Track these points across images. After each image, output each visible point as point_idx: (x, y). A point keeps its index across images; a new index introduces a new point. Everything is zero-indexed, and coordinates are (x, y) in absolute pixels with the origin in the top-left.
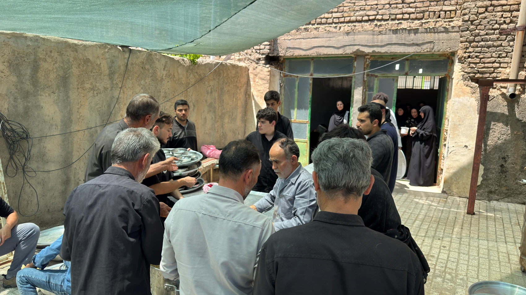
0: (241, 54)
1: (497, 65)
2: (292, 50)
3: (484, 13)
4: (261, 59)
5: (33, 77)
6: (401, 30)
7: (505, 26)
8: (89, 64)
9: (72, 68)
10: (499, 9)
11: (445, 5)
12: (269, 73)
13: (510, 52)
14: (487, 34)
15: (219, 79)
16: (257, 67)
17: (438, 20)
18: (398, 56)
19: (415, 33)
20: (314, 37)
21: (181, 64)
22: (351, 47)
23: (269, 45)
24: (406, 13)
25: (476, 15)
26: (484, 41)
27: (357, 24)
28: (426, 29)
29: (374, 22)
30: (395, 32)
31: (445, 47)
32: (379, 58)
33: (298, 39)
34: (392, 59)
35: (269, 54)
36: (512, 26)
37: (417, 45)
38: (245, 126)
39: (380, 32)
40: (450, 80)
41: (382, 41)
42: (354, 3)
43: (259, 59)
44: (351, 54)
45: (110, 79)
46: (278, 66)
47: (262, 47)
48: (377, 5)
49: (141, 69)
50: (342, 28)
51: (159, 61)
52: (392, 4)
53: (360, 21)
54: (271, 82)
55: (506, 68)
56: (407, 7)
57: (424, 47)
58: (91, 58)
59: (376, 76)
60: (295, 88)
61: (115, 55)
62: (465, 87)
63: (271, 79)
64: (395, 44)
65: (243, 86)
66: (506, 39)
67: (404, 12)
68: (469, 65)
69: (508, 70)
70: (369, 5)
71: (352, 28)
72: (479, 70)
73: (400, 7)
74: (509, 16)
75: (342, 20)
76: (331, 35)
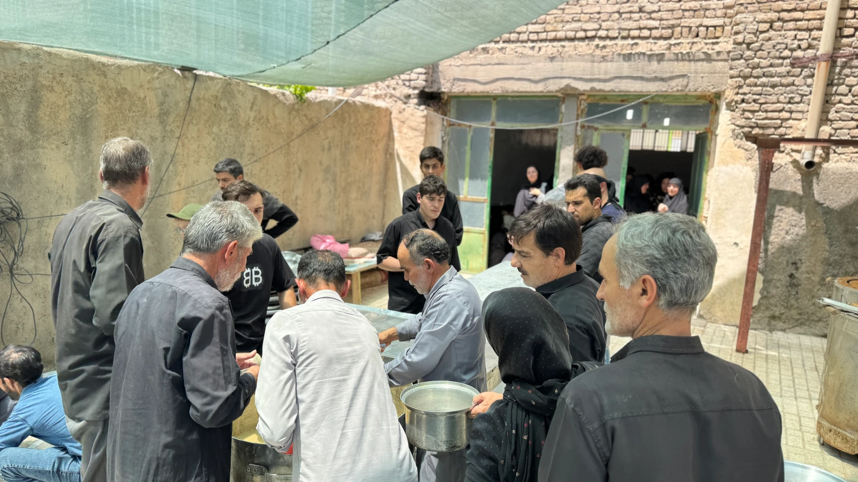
0: (380, 88)
1: (785, 115)
2: (462, 83)
3: (767, 31)
4: (412, 96)
5: (30, 116)
6: (636, 56)
7: (799, 53)
8: (126, 97)
9: (97, 103)
10: (791, 25)
11: (707, 17)
12: (424, 120)
13: (806, 95)
14: (771, 65)
15: (342, 127)
16: (404, 109)
17: (695, 40)
18: (631, 97)
19: (659, 61)
20: (497, 62)
21: (280, 102)
22: (557, 81)
23: (425, 73)
24: (644, 28)
25: (755, 34)
26: (767, 76)
27: (566, 43)
28: (677, 54)
29: (593, 41)
30: (627, 58)
31: (705, 84)
32: (601, 99)
33: (472, 65)
34: (622, 101)
35: (424, 88)
36: (810, 53)
37: (663, 80)
38: (385, 204)
39: (603, 57)
40: (713, 137)
41: (606, 73)
42: (563, 9)
43: (408, 97)
44: (557, 91)
45: (161, 123)
46: (439, 108)
47: (413, 76)
48: (599, 13)
49: (213, 107)
50: (543, 50)
51: (243, 96)
52: (623, 13)
53: (572, 39)
54: (427, 134)
55: (800, 120)
56: (648, 19)
57: (673, 83)
58: (129, 88)
59: (596, 129)
60: (466, 144)
61: (170, 84)
62: (736, 149)
63: (428, 129)
64: (627, 77)
65: (382, 140)
66: (801, 74)
67: (642, 26)
68: (743, 114)
69: (803, 124)
70: (587, 13)
71: (558, 51)
72: (759, 122)
73: (636, 19)
74: (807, 37)
75: (543, 36)
76: (525, 60)
